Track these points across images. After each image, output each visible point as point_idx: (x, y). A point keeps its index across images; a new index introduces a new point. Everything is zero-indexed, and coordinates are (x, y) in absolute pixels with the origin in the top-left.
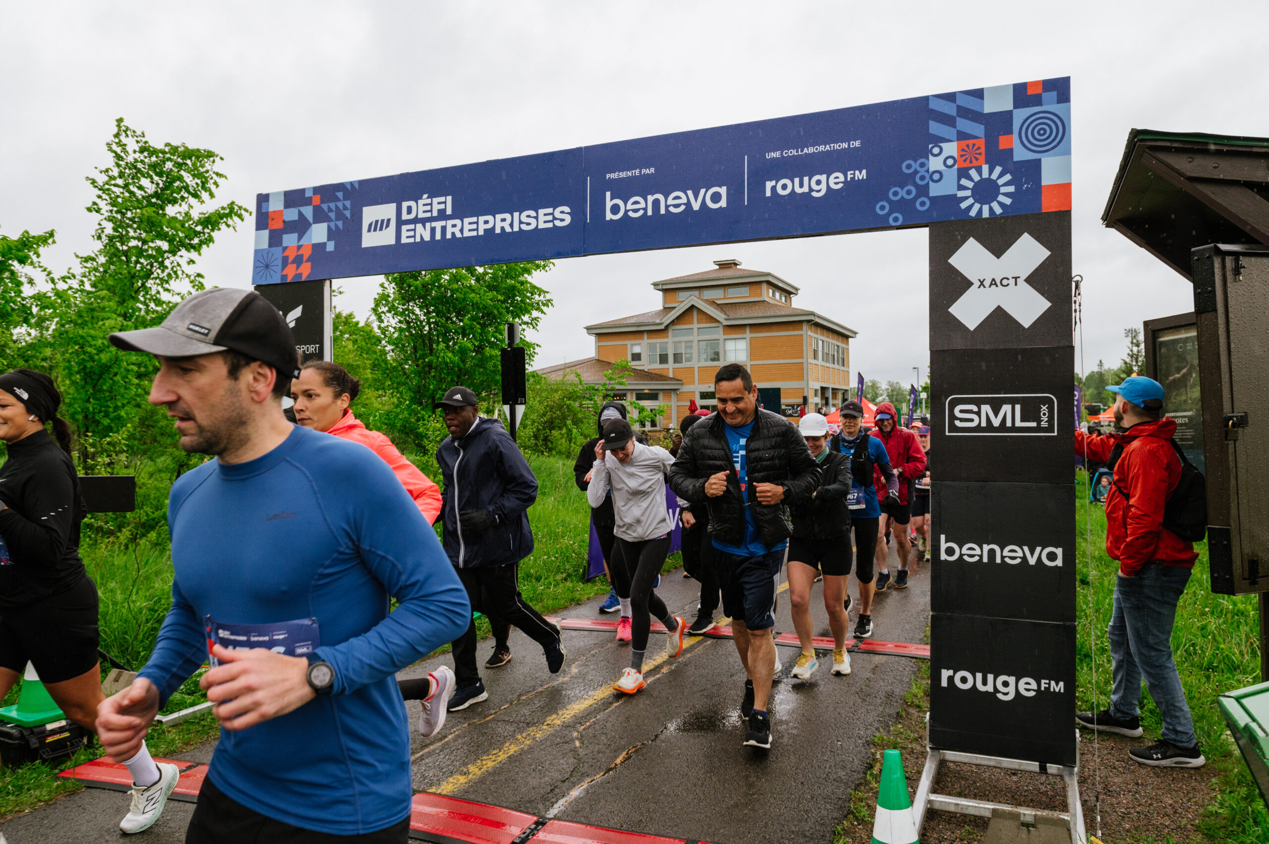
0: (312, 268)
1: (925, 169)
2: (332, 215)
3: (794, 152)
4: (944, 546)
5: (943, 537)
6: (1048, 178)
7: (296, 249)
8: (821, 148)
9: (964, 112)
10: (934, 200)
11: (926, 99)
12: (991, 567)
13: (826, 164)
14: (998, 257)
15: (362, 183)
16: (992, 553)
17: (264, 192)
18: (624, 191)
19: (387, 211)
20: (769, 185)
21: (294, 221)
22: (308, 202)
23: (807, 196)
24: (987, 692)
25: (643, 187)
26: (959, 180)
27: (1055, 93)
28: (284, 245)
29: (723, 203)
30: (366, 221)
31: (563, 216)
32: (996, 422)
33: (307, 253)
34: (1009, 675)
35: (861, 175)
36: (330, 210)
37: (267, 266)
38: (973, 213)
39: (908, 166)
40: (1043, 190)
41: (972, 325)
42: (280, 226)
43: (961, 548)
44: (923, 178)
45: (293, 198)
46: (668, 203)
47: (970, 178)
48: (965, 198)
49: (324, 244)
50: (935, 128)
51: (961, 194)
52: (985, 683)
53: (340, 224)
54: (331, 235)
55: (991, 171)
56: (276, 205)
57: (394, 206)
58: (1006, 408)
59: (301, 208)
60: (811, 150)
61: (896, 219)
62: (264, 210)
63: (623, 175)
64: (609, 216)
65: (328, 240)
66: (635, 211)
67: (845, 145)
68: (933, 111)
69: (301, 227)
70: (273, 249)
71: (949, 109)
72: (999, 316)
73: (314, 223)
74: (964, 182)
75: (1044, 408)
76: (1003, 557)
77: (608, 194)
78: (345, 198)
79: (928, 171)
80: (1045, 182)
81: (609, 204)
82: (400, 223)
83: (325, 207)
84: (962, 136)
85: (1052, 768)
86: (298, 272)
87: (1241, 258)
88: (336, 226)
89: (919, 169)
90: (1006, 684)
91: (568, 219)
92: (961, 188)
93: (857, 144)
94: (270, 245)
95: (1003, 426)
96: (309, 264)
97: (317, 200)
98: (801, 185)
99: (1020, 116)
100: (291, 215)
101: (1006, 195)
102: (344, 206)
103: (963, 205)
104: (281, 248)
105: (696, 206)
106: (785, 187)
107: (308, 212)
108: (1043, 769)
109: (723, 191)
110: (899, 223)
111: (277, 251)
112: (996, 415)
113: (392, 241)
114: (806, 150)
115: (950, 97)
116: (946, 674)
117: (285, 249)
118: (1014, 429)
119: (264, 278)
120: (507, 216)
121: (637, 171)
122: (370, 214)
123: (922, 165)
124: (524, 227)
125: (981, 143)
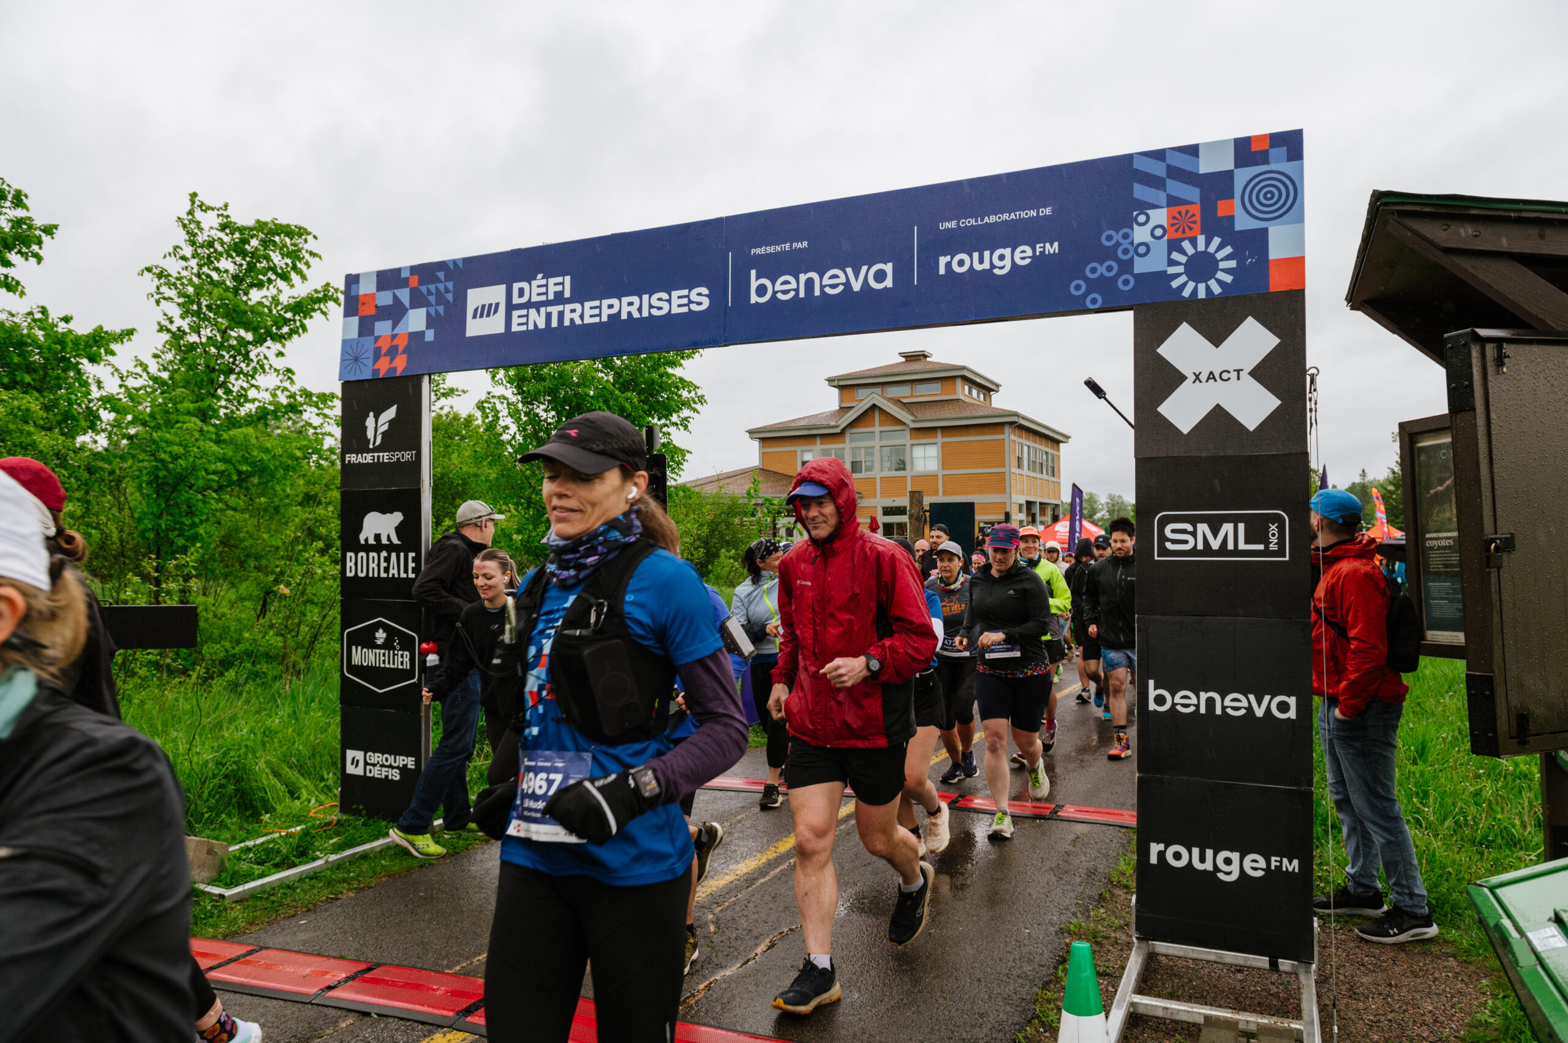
0: (408, 360)
1: (1129, 240)
2: (432, 299)
3: (973, 222)
4: (1152, 693)
5: (1151, 683)
6: (1275, 252)
7: (389, 340)
8: (1005, 217)
9: (1175, 173)
10: (1139, 278)
11: (1129, 157)
12: (1208, 718)
13: (1011, 236)
14: (1217, 346)
15: (466, 260)
16: (1210, 702)
17: (354, 272)
18: (772, 268)
19: (495, 294)
20: (943, 260)
21: (388, 306)
22: (404, 283)
23: (988, 273)
24: (1205, 871)
25: (793, 265)
26: (1169, 254)
27: (1284, 149)
28: (376, 334)
29: (889, 283)
30: (472, 305)
31: (700, 299)
32: (1215, 544)
33: (402, 344)
34: (1232, 851)
35: (1053, 248)
36: (429, 293)
37: (356, 359)
38: (1186, 293)
39: (1109, 237)
40: (1271, 265)
41: (1185, 427)
42: (373, 312)
43: (1173, 697)
44: (1126, 251)
45: (388, 279)
46: (824, 283)
47: (1183, 252)
48: (1177, 276)
49: (422, 333)
50: (1140, 192)
51: (1172, 270)
52: (1202, 860)
53: (441, 309)
54: (431, 322)
55: (1208, 243)
56: (367, 288)
57: (503, 287)
58: (1228, 527)
59: (396, 291)
60: (993, 219)
61: (1094, 301)
62: (353, 294)
63: (770, 250)
64: (754, 299)
65: (427, 328)
66: (785, 292)
67: (1033, 213)
68: (1137, 171)
69: (396, 313)
70: (363, 339)
71: (1158, 169)
72: (1218, 418)
73: (412, 308)
74: (1175, 256)
75: (1273, 527)
76: (1224, 708)
77: (753, 273)
78: (448, 278)
79: (1132, 243)
80: (1272, 256)
81: (754, 284)
82: (510, 307)
83: (424, 289)
84: (1173, 201)
85: (1285, 964)
86: (392, 365)
87: (1505, 345)
88: (437, 312)
89: (1121, 241)
90: (1228, 861)
91: (706, 303)
92: (1172, 263)
93: (1048, 211)
94: (360, 334)
95: (1223, 550)
96: (405, 356)
97: (414, 281)
98: (981, 261)
99: (1242, 176)
100: (385, 299)
101: (1227, 271)
102: (446, 287)
103: (1175, 284)
104: (372, 339)
105: (857, 286)
106: (962, 263)
107: (404, 295)
108: (1274, 965)
109: (888, 268)
110: (1097, 306)
111: (368, 341)
112: (1215, 536)
113: (501, 329)
114: (986, 220)
115: (1159, 155)
116: (1155, 848)
117: (377, 338)
118: (1236, 552)
119: (353, 372)
120: (635, 299)
121: (788, 245)
122: (476, 297)
123: (1126, 236)
124: (655, 312)
125: (1196, 210)
